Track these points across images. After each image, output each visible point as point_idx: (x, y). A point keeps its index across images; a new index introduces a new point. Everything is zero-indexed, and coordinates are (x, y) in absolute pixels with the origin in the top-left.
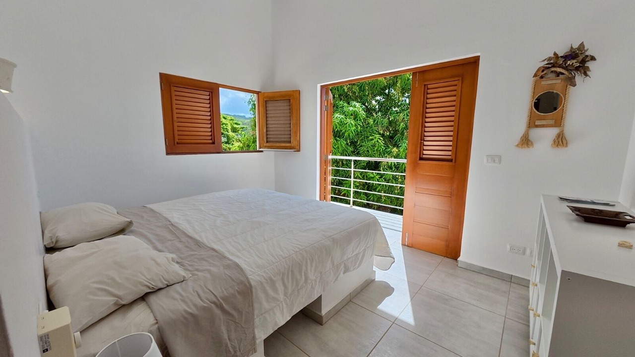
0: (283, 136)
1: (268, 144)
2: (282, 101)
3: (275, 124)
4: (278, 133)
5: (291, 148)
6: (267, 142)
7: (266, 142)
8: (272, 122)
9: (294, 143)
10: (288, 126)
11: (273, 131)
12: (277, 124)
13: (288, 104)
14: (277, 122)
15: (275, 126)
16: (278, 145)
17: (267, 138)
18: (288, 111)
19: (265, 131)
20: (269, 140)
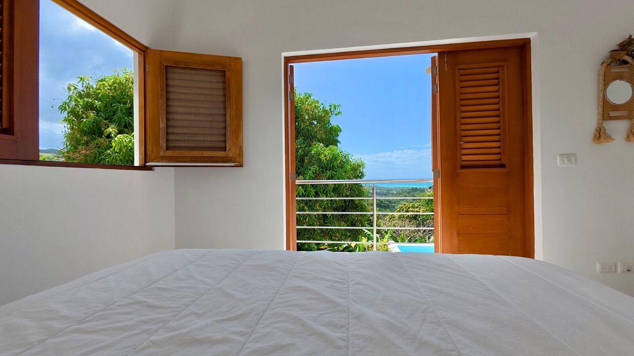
0: (208, 138)
1: (169, 153)
2: (205, 72)
3: (188, 114)
4: (194, 131)
5: (225, 160)
6: (168, 148)
7: (164, 148)
8: (180, 110)
9: (231, 152)
10: (222, 118)
11: (183, 127)
12: (195, 114)
13: (220, 79)
14: (193, 110)
15: (189, 117)
16: (196, 153)
17: (167, 140)
18: (221, 92)
19: (163, 125)
20: (171, 144)
